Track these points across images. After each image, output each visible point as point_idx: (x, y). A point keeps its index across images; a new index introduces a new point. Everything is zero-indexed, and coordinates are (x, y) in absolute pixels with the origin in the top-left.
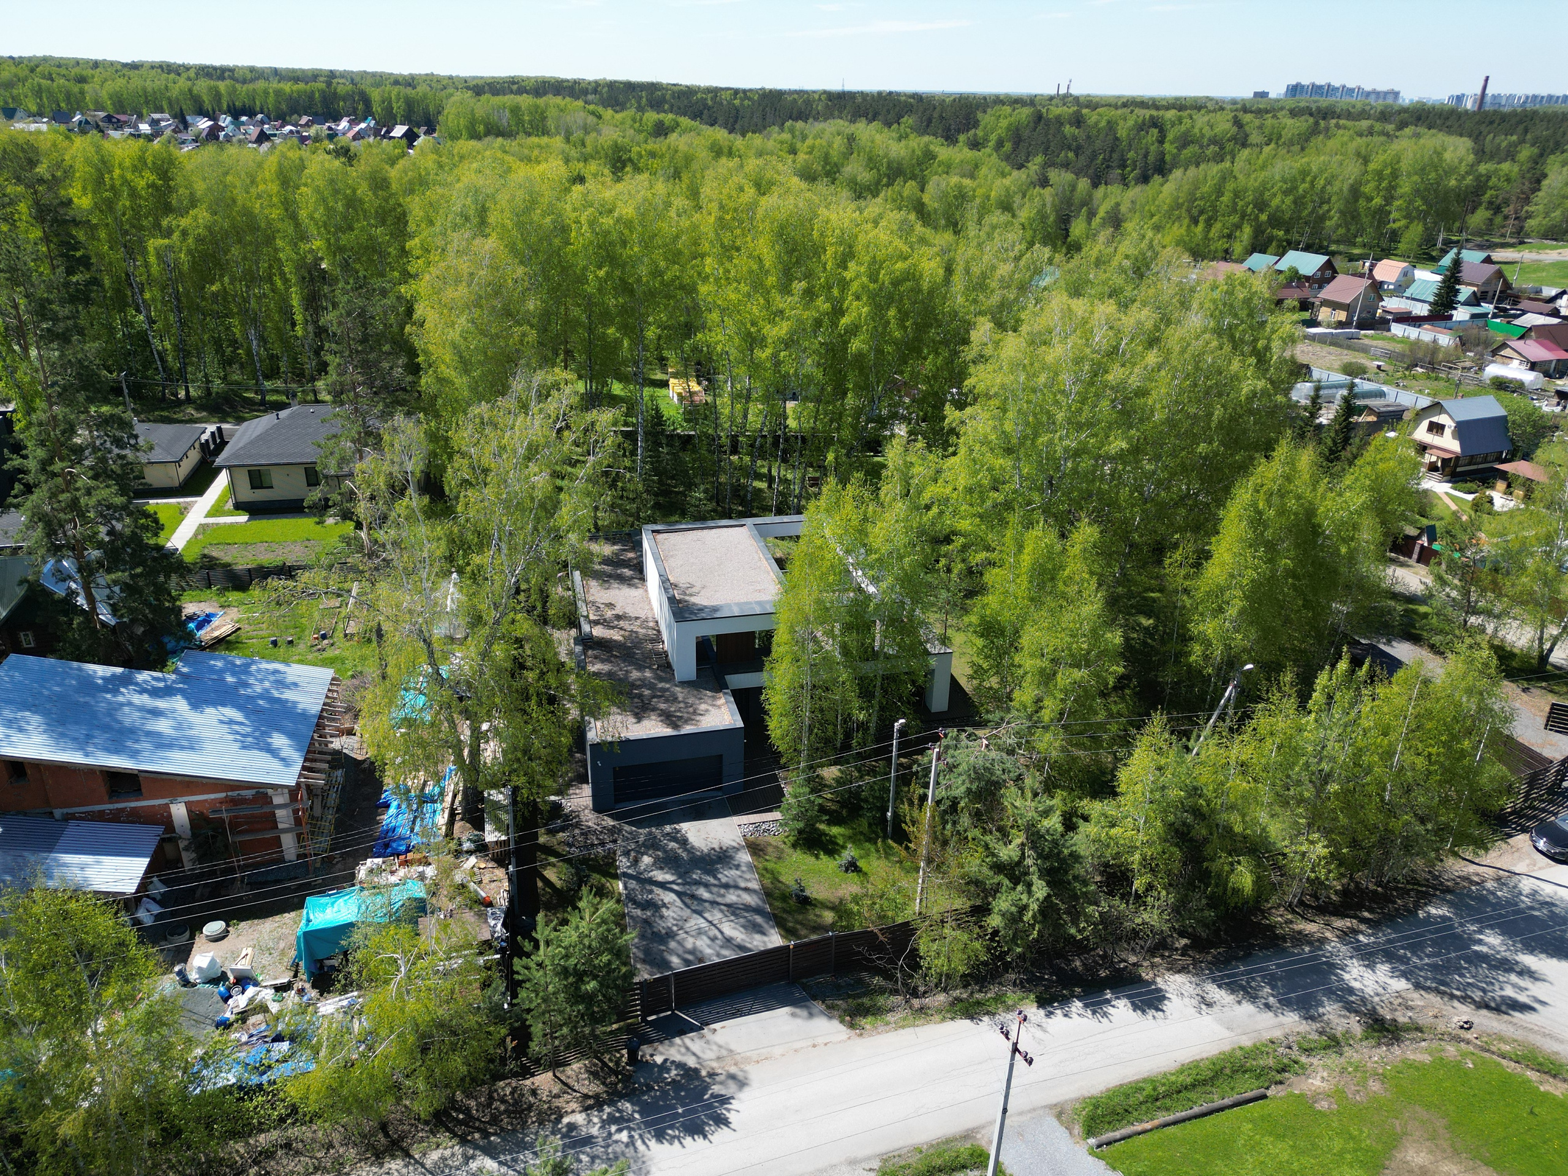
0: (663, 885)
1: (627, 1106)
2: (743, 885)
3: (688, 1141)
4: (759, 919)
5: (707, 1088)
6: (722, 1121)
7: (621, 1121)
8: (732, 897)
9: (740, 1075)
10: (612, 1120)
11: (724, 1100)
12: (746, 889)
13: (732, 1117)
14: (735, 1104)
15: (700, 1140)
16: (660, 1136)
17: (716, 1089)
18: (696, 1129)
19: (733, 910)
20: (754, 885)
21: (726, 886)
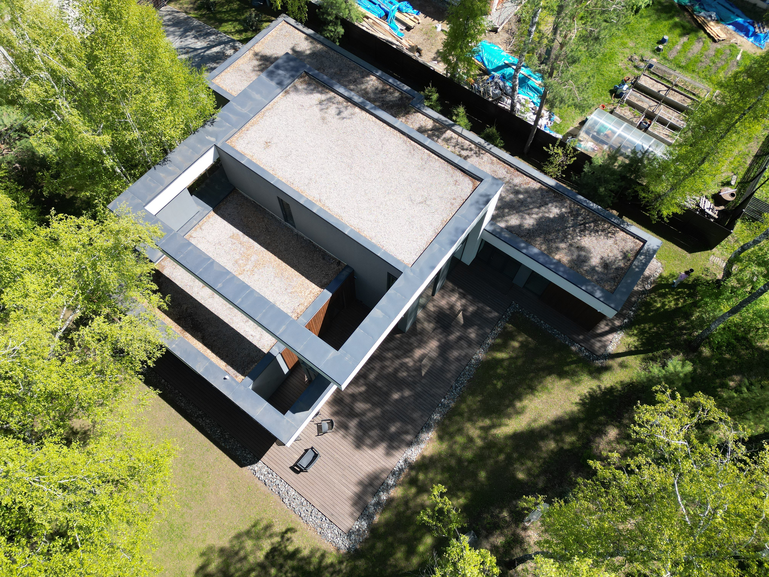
0: (208, 48)
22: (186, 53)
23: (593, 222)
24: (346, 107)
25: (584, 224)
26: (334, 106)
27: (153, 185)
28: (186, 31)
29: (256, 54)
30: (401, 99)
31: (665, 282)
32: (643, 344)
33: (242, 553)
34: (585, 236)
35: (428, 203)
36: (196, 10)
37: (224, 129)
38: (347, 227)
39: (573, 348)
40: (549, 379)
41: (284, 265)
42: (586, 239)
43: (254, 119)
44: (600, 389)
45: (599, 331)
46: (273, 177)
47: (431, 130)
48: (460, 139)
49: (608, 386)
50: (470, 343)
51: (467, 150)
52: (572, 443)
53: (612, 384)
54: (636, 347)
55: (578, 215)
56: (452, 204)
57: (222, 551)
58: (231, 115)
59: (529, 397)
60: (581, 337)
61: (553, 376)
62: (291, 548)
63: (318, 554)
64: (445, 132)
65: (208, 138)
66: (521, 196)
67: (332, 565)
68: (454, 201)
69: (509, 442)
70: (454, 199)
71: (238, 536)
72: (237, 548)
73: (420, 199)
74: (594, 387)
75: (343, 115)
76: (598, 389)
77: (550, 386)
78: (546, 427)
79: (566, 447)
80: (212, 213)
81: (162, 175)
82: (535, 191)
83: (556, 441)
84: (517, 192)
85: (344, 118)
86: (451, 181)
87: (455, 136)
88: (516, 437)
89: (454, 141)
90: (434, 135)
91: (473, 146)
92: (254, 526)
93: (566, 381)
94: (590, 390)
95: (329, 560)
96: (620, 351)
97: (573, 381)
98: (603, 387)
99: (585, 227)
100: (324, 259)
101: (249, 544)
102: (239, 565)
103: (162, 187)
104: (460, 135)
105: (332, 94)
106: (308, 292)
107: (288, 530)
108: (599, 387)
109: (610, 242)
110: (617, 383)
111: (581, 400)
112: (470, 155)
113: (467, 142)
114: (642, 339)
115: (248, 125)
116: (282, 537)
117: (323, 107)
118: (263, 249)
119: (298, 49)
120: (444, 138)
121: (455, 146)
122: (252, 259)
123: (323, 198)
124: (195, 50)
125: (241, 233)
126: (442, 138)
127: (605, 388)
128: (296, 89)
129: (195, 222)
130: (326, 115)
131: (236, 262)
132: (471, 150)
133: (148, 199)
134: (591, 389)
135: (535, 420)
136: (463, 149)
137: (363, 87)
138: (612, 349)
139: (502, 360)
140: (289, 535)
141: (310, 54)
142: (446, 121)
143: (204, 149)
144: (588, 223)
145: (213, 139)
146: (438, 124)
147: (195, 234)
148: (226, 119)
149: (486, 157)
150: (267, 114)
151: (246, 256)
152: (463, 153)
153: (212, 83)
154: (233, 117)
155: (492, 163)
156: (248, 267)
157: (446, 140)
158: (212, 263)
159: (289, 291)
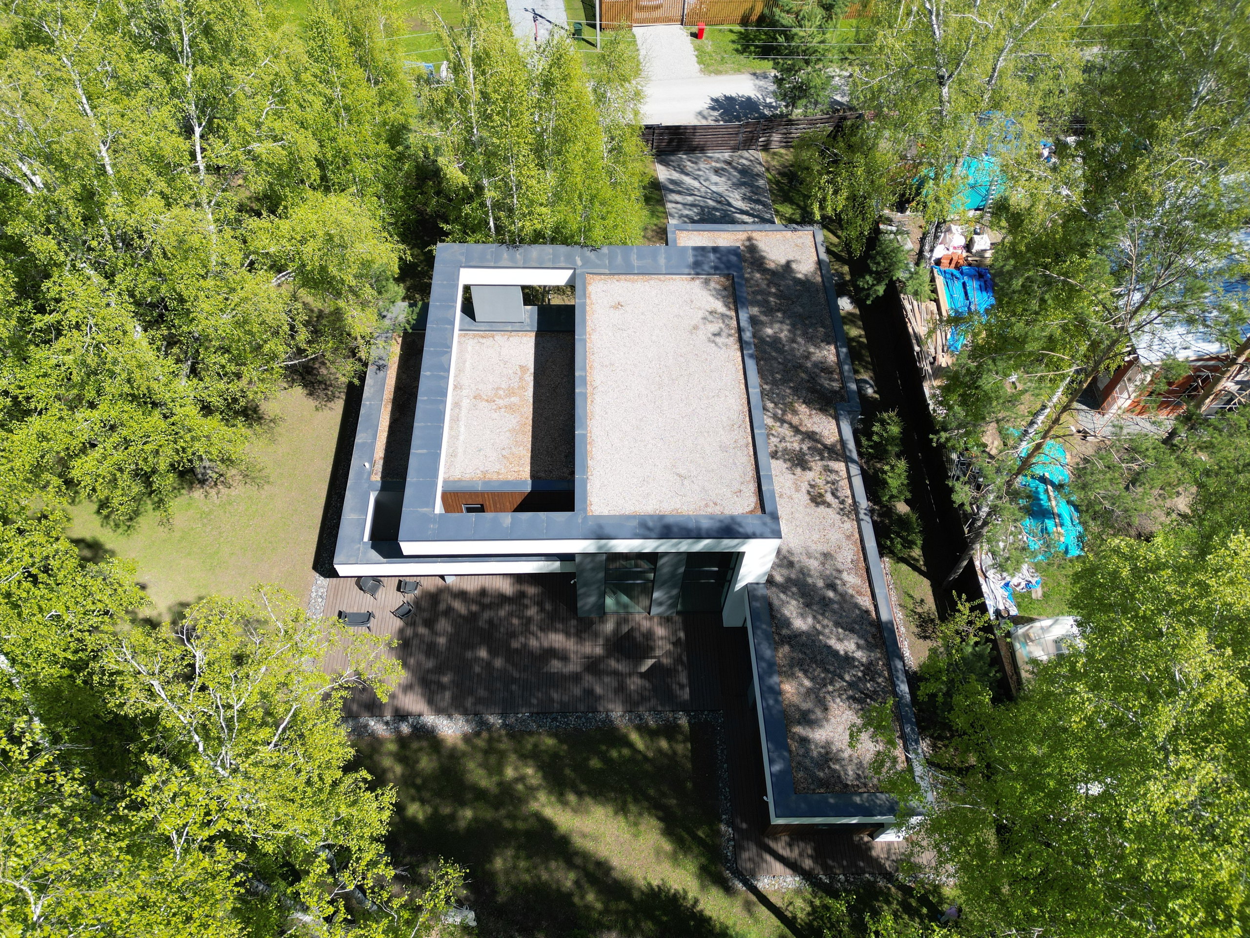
0: (743, 212)
1: (766, 112)
2: (679, 206)
3: (734, 95)
4: (671, 187)
5: (720, 115)
6: (716, 101)
7: (769, 106)
8: (690, 199)
9: (700, 117)
10: (776, 108)
11: (713, 108)
12: (677, 203)
13: (709, 101)
14: (707, 106)
15: (728, 94)
16: (749, 99)
17: (716, 113)
18: (730, 99)
19: (690, 192)
20: (669, 205)
21: (693, 205)
22: (719, 202)
24: (730, 335)
26: (722, 325)
27: (489, 257)
28: (744, 184)
29: (749, 239)
30: (835, 392)
31: (935, 900)
32: (808, 925)
34: (849, 706)
35: (686, 482)
36: (779, 174)
38: (586, 428)
39: (723, 827)
40: (654, 822)
41: (529, 428)
43: (636, 277)
44: (694, 906)
45: (772, 844)
46: (584, 332)
47: (825, 446)
48: (845, 483)
49: (707, 913)
50: (621, 689)
51: (837, 497)
52: (588, 907)
53: (714, 917)
54: (795, 917)
55: (873, 679)
56: (707, 505)
58: (619, 257)
59: (610, 810)
60: (744, 826)
61: (662, 825)
64: (837, 460)
66: (831, 594)
68: (711, 504)
69: (532, 820)
70: (715, 504)
73: (683, 472)
74: (690, 895)
75: (718, 339)
76: (691, 902)
77: (642, 828)
78: (585, 856)
79: (576, 900)
80: (533, 334)
81: (505, 255)
82: (857, 606)
83: (577, 883)
84: (832, 586)
85: (714, 342)
86: (736, 486)
87: (844, 474)
88: (547, 827)
89: (833, 477)
90: (821, 452)
91: (850, 501)
93: (667, 846)
94: (681, 892)
96: (773, 899)
97: (675, 853)
98: (700, 907)
99: (863, 699)
100: (566, 456)
103: (492, 264)
104: (849, 477)
105: (733, 314)
108: (696, 901)
110: (721, 923)
111: (658, 887)
112: (833, 504)
113: (849, 492)
114: (814, 919)
115: (623, 277)
117: (710, 318)
118: (531, 400)
119: (794, 266)
120: (826, 466)
121: (828, 482)
122: (512, 399)
124: (730, 205)
125: (532, 370)
126: (825, 463)
127: (701, 911)
128: (707, 282)
129: (510, 328)
130: (702, 327)
131: (498, 389)
132: (842, 502)
133: (472, 264)
134: (685, 892)
135: (584, 836)
136: (833, 494)
137: (812, 349)
138: (764, 884)
139: (630, 745)
141: (799, 279)
142: (850, 451)
143: (562, 265)
145: (579, 263)
146: (839, 447)
147: (499, 338)
148: (611, 257)
149: (850, 526)
150: (652, 282)
151: (511, 392)
152: (829, 497)
153: (674, 233)
154: (619, 259)
155: (848, 537)
156: (501, 402)
157: (827, 469)
158: (447, 352)
159: (504, 452)
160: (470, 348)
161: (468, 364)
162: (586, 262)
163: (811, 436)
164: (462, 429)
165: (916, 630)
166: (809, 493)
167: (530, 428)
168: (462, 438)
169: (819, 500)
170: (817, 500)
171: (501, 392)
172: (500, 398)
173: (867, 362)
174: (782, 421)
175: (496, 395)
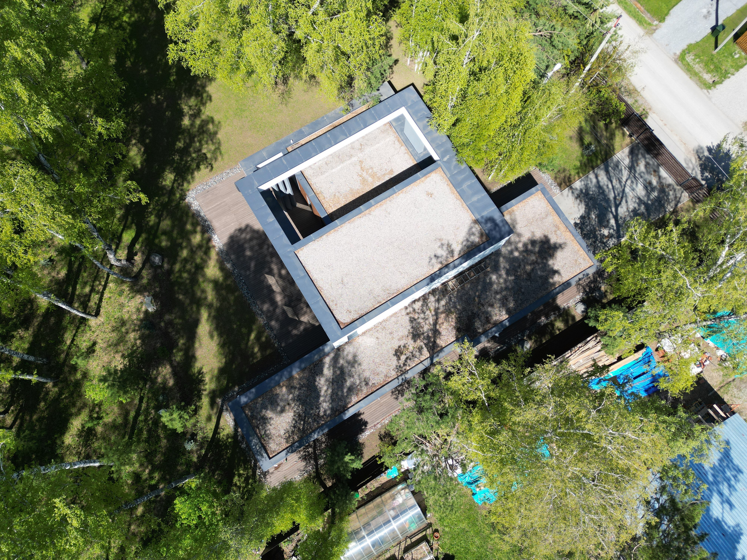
11: (710, 150)
17: (707, 154)
23: (303, 428)
25: (304, 421)
26: (445, 255)
27: (419, 115)
32: (219, 440)
33: (210, 142)
34: (294, 416)
37: (452, 168)
42: (292, 414)
43: (456, 192)
44: (203, 390)
47: (435, 342)
48: (417, 361)
51: (406, 361)
55: (315, 420)
57: (216, 133)
58: (463, 176)
62: (202, 167)
63: (191, 181)
64: (429, 351)
65: (448, 157)
67: (183, 185)
70: (336, 305)
71: (219, 143)
72: (214, 141)
75: (434, 259)
76: (204, 388)
80: (416, 163)
81: (425, 122)
85: (430, 259)
87: (422, 358)
89: (417, 354)
90: (429, 342)
91: (408, 368)
92: (221, 153)
94: (205, 382)
95: (185, 185)
96: (221, 421)
98: (203, 393)
99: (302, 420)
101: (212, 147)
102: (205, 139)
103: (416, 119)
104: (421, 362)
106: (331, 205)
107: (212, 167)
109: (282, 432)
112: (400, 361)
113: (413, 365)
114: (223, 442)
116: (210, 164)
120: (422, 348)
121: (412, 353)
122: (370, 178)
123: (370, 217)
125: (392, 176)
126: (424, 346)
129: (411, 150)
130: (443, 243)
131: (372, 168)
132: (405, 365)
134: (206, 384)
136: (407, 358)
137: (496, 305)
140: (210, 168)
143: (438, 152)
144: (304, 425)
145: (445, 159)
146: (439, 349)
147: (403, 148)
148: (460, 172)
149: (393, 374)
150: (458, 202)
151: (373, 176)
152: (403, 358)
153: (537, 190)
154: (460, 177)
155: (386, 376)
156: (364, 174)
157: (420, 349)
158: (346, 135)
159: (337, 194)
160: (388, 140)
161: (378, 145)
162: (449, 162)
163: (436, 332)
164: (339, 167)
165: (383, 433)
166: (400, 347)
167: (358, 196)
168: (334, 170)
169: (399, 354)
170: (398, 353)
171: (370, 171)
172: (367, 173)
173: (541, 341)
174: (437, 314)
175: (368, 169)
